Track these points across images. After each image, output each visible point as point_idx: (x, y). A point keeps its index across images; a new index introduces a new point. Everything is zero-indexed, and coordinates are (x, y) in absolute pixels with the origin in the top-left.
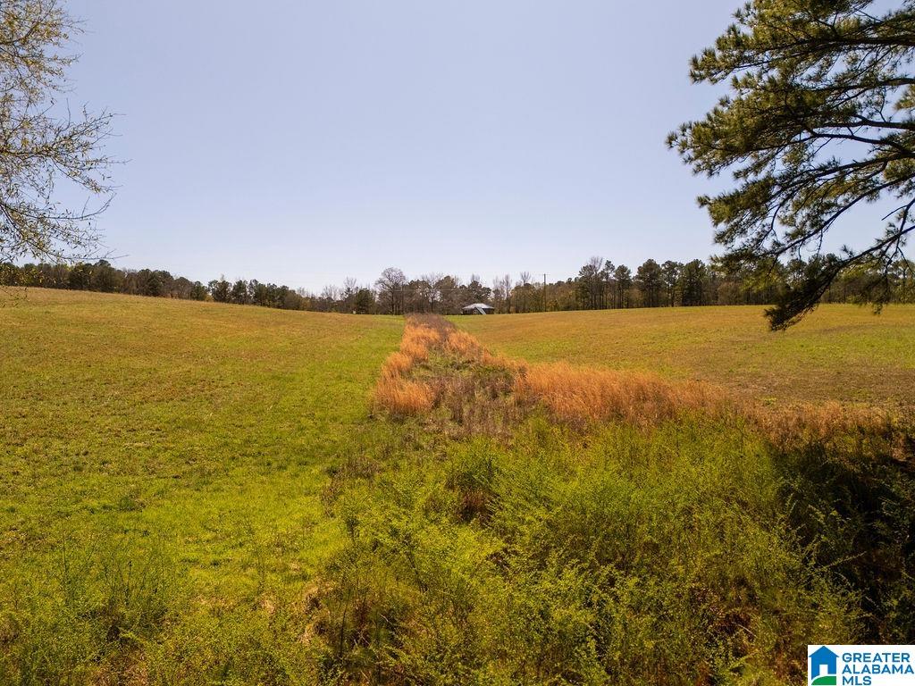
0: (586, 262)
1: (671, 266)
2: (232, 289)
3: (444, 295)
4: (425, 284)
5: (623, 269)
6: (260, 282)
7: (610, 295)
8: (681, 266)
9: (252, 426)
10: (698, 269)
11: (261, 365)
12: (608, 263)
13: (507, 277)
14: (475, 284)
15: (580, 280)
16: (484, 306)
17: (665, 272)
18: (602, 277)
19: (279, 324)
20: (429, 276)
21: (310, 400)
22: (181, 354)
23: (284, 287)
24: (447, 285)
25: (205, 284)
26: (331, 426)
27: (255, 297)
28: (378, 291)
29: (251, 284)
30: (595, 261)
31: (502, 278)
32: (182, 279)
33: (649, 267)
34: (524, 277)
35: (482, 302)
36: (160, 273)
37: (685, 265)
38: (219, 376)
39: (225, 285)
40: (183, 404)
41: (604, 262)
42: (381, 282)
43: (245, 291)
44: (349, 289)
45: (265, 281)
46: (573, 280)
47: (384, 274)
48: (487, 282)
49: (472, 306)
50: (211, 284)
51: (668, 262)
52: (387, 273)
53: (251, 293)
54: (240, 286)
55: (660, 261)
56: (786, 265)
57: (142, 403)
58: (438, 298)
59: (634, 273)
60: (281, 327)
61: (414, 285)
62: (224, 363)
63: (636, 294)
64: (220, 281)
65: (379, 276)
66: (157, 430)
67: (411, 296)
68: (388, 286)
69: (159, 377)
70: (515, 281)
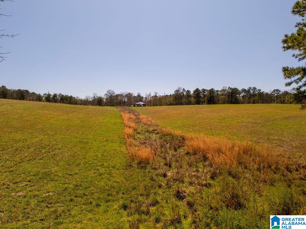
0: (176, 89)
1: (204, 90)
2: (52, 96)
3: (128, 99)
4: (122, 95)
5: (188, 91)
6: (63, 94)
7: (184, 100)
8: (207, 90)
9: (76, 174)
10: (213, 92)
11: (72, 134)
12: (184, 89)
13: (150, 93)
14: (139, 96)
15: (175, 95)
16: (142, 103)
17: (202, 92)
18: (181, 94)
19: (73, 112)
20: (123, 93)
21: (99, 155)
22: (37, 130)
23: (71, 96)
24: (129, 96)
25: (42, 95)
26: (114, 171)
27: (60, 99)
28: (105, 98)
29: (59, 95)
30: (179, 88)
31: (148, 94)
32: (33, 93)
33: (197, 91)
34: (156, 93)
35: (141, 102)
36: (25, 90)
37: (208, 90)
38: (55, 142)
39: (49, 95)
40: (41, 161)
41: (182, 89)
42: (106, 94)
43: (57, 97)
44: (94, 97)
45: (64, 94)
46: (172, 95)
47: (107, 92)
48: (143, 95)
49: (138, 103)
50: (44, 95)
51: (203, 89)
52: (108, 91)
53: (59, 98)
54: (55, 95)
55: (200, 89)
56: (240, 90)
57: (20, 163)
58: (126, 100)
59: (192, 93)
60: (75, 113)
61: (117, 96)
62: (56, 134)
63: (193, 99)
64: (47, 94)
65: (105, 93)
66: (29, 181)
67: (117, 99)
68: (109, 96)
69: (28, 144)
70: (153, 94)
